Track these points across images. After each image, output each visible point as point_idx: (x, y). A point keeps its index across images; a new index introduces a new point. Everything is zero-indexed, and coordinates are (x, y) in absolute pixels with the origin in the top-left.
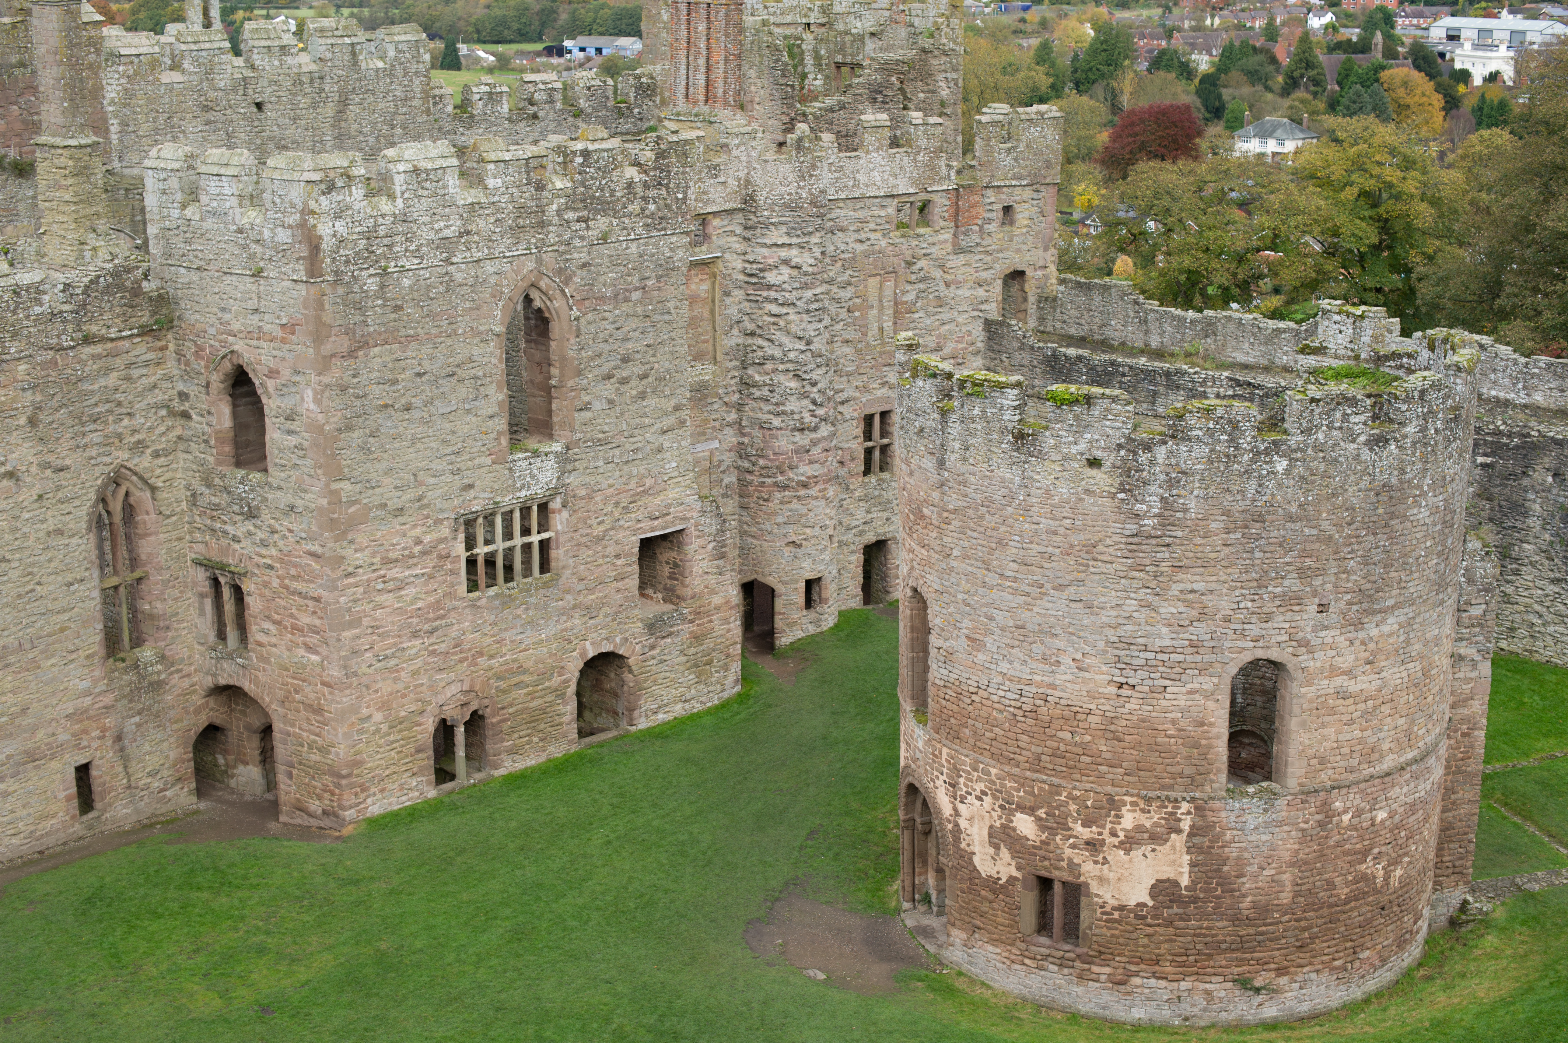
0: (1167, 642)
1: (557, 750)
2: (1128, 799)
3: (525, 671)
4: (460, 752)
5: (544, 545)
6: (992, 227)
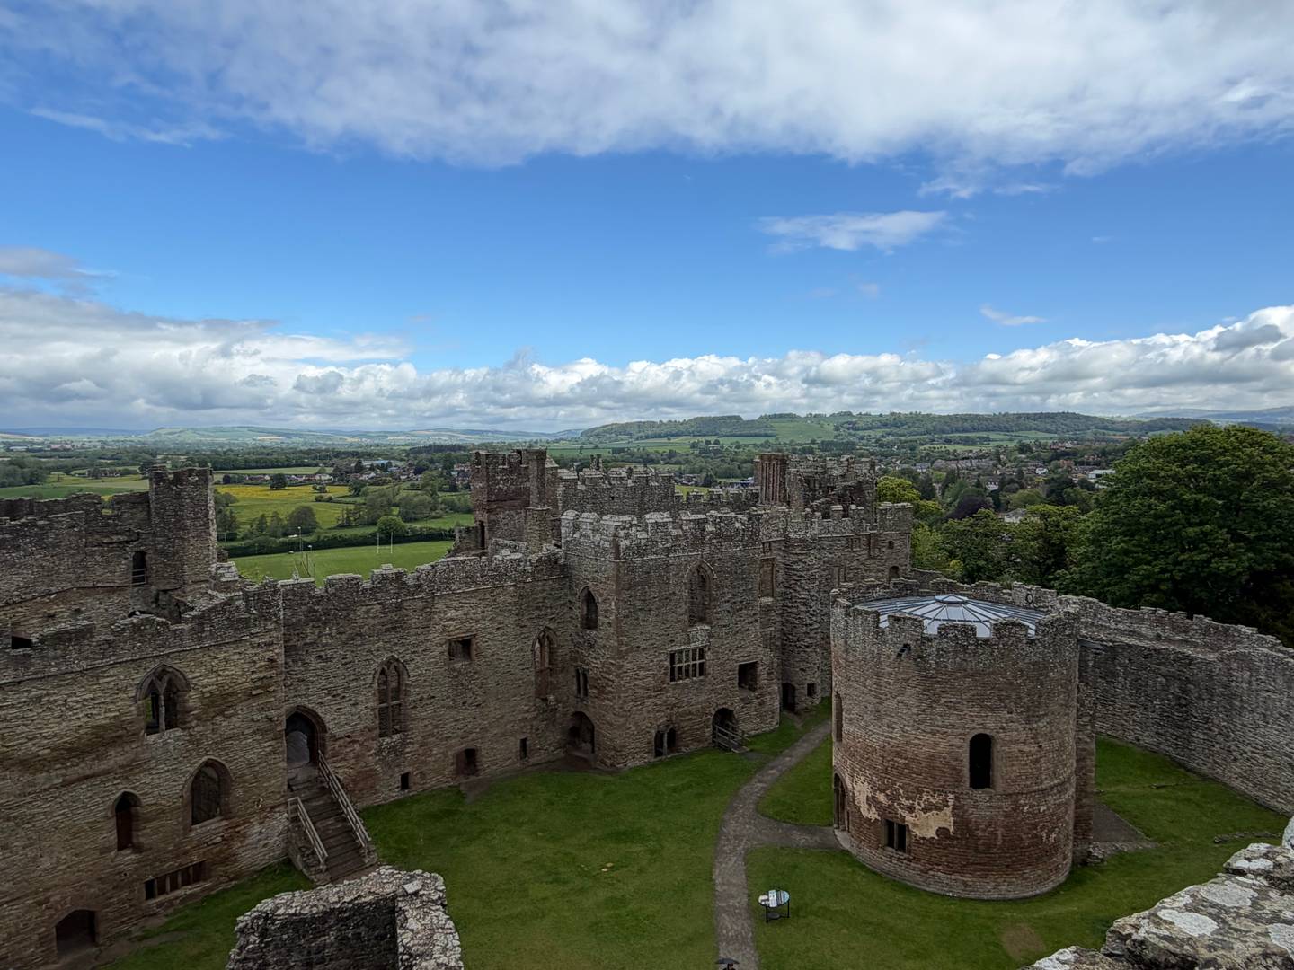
0: (940, 723)
1: (703, 746)
2: (925, 790)
3: (692, 714)
4: (665, 745)
6: (884, 549)
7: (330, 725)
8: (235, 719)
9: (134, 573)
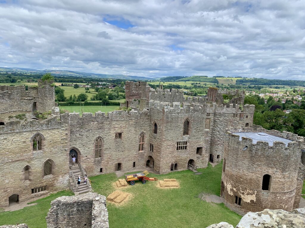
1: (185, 169)
2: (248, 189)
3: (182, 160)
5: (186, 146)
6: (245, 118)
7: (82, 153)
8: (56, 149)
9: (33, 108)
